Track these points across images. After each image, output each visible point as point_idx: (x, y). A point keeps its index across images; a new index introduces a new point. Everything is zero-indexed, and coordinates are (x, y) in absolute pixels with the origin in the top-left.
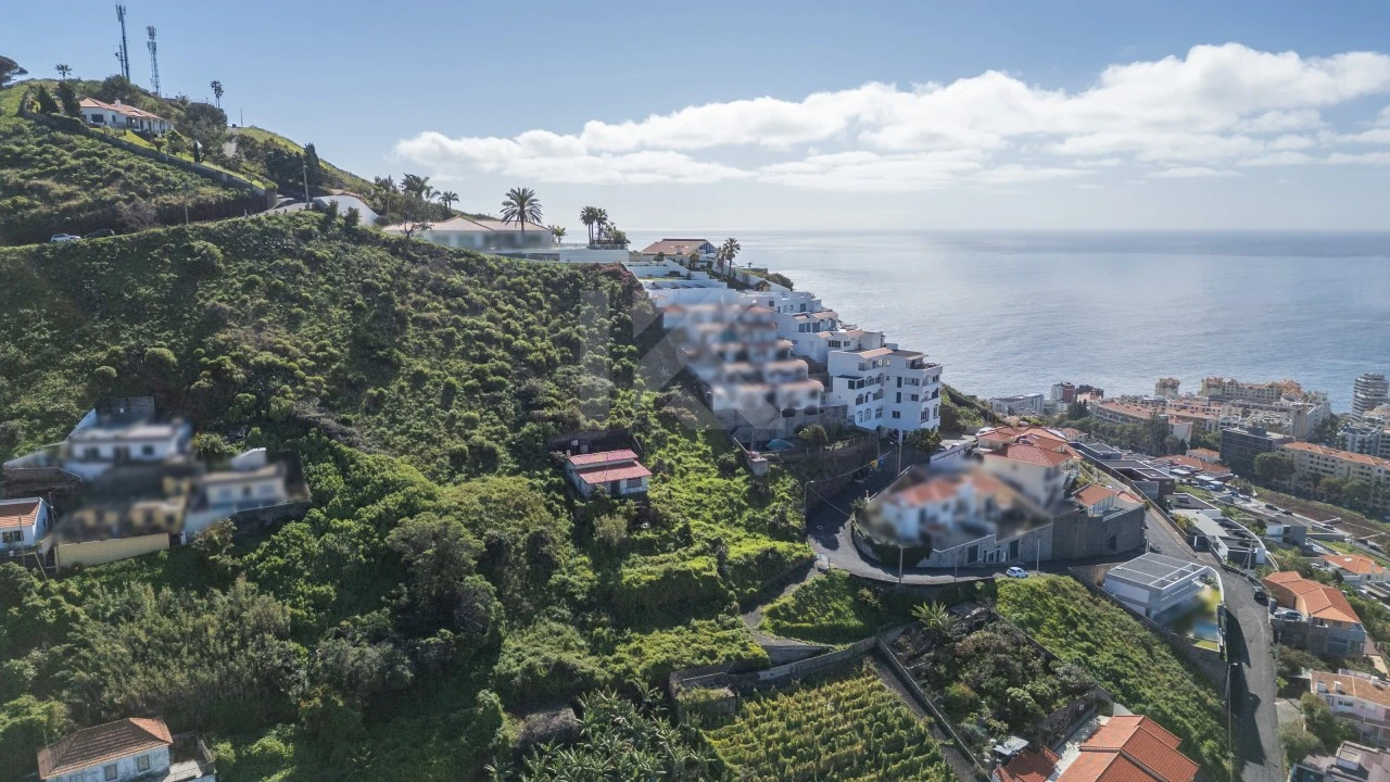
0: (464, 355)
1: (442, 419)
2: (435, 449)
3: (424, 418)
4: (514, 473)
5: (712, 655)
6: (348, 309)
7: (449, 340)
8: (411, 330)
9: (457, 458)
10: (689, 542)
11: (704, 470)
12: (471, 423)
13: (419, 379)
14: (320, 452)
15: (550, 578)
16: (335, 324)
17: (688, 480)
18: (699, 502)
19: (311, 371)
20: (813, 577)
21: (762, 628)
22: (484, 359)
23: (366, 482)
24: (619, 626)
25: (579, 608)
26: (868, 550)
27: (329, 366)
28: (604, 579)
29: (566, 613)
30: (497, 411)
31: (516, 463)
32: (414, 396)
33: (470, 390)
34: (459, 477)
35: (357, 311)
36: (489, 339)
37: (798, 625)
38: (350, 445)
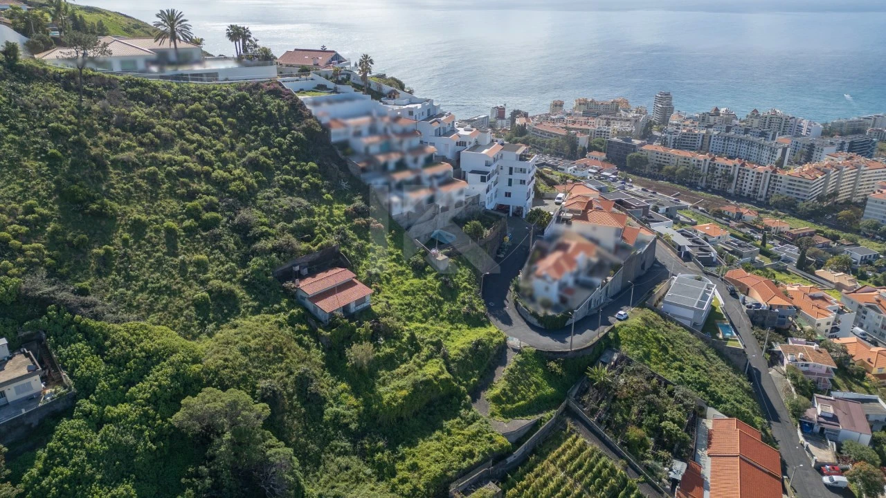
0: (172, 193)
1: (174, 267)
2: (179, 302)
3: (156, 270)
4: (256, 311)
5: (471, 454)
6: (42, 160)
7: (152, 179)
8: (114, 175)
9: (200, 306)
10: (418, 349)
11: (402, 273)
12: (202, 266)
13: (138, 228)
14: (66, 332)
15: (322, 414)
16: (34, 179)
17: (394, 285)
18: (409, 305)
19: (26, 238)
20: (512, 359)
21: (493, 415)
22: (192, 196)
23: (128, 359)
24: (392, 446)
25: (355, 437)
26: (534, 321)
27: (43, 228)
28: (367, 404)
29: (346, 444)
30: (220, 248)
31: (254, 300)
32: (140, 247)
33: (190, 231)
34: (211, 327)
35: (52, 160)
36: (189, 173)
37: (517, 404)
38: (96, 317)
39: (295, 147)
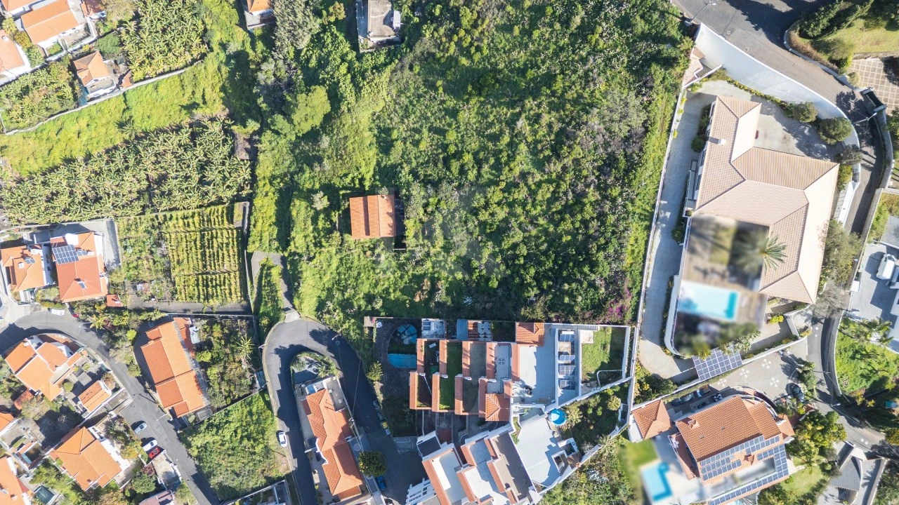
0: (483, 148)
1: (421, 126)
2: (396, 119)
3: (422, 115)
4: (378, 164)
6: (525, 64)
7: (495, 138)
8: (506, 112)
9: (388, 131)
12: (416, 143)
13: (454, 113)
14: (391, 56)
16: (508, 57)
19: (458, 44)
20: (285, 303)
22: (479, 163)
27: (464, 56)
30: (428, 162)
32: (440, 110)
33: (445, 147)
34: (376, 132)
35: (522, 72)
36: (498, 167)
38: (394, 71)
39: (517, 280)
